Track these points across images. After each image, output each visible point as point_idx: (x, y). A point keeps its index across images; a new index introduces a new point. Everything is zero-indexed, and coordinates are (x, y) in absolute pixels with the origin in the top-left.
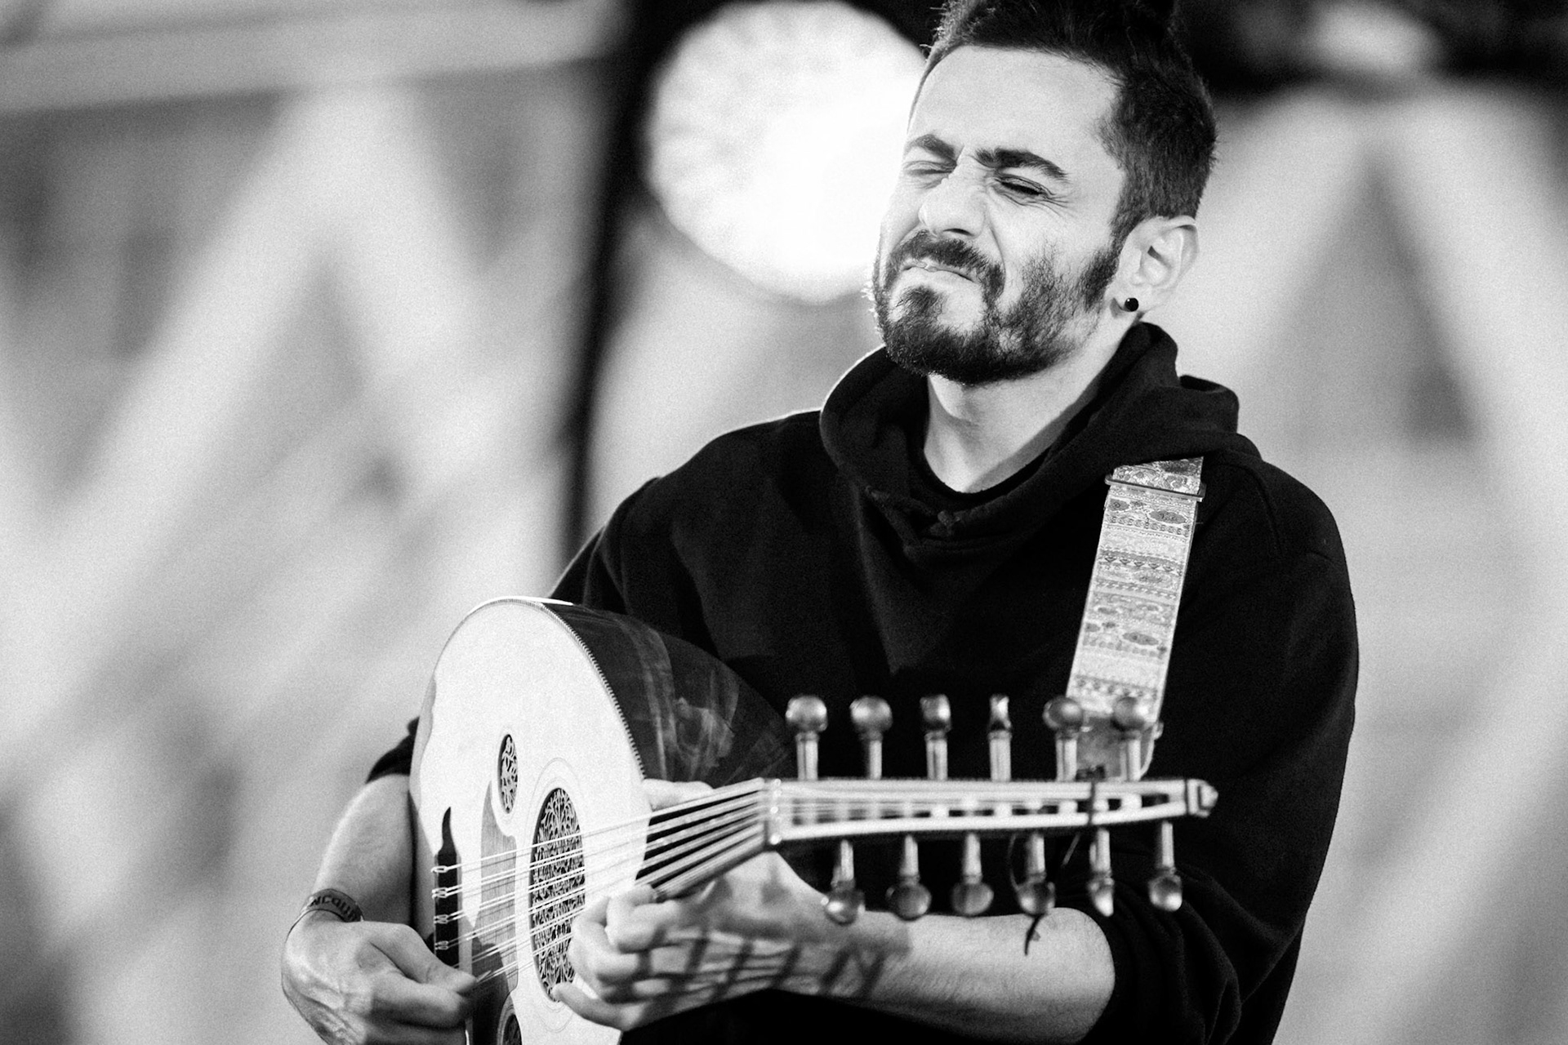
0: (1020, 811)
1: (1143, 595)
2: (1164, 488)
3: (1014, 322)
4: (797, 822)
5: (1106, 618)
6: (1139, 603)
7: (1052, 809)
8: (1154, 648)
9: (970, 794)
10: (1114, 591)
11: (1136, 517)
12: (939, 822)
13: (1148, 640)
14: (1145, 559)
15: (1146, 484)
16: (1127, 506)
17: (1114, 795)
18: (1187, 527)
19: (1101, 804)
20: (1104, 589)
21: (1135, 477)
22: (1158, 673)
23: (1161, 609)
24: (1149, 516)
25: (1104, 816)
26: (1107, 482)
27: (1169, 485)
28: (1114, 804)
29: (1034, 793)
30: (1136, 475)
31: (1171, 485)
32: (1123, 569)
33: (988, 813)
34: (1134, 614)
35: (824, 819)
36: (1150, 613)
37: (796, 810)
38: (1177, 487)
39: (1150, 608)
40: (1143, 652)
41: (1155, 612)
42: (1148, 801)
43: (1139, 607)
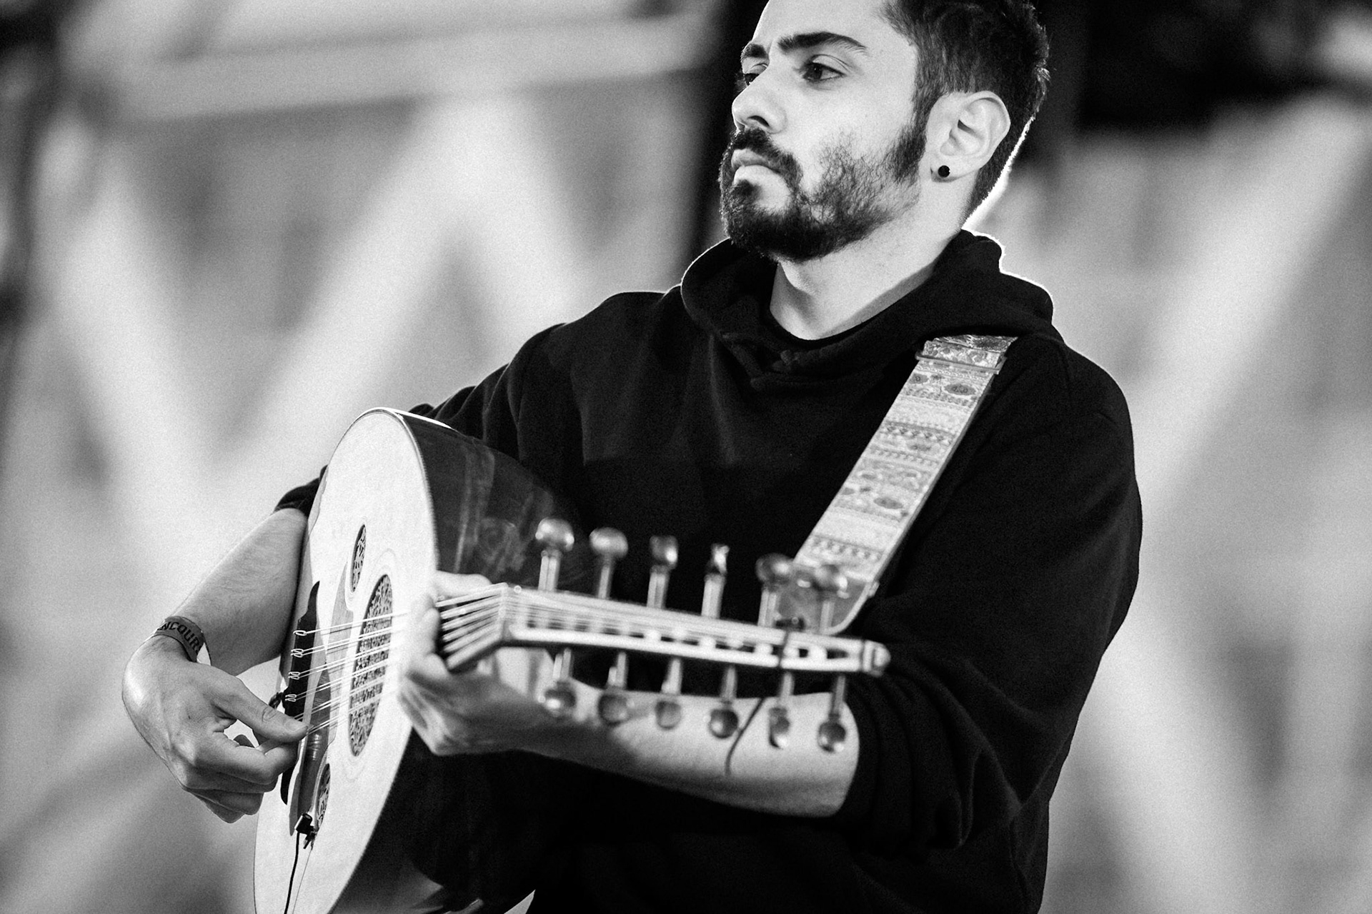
0: (722, 646)
1: (907, 463)
2: (967, 362)
3: (823, 200)
4: (531, 625)
5: (865, 483)
6: (901, 469)
7: (749, 648)
8: (897, 512)
9: (681, 624)
10: (883, 458)
11: (931, 390)
12: (651, 644)
13: (894, 505)
14: (923, 428)
15: (951, 359)
16: (926, 380)
17: (804, 645)
18: (974, 399)
19: (791, 651)
20: (875, 457)
21: (942, 353)
22: (891, 536)
23: (919, 475)
24: (943, 389)
25: (792, 662)
26: (918, 358)
27: (971, 360)
28: (803, 653)
29: (737, 632)
30: (943, 351)
31: (973, 359)
32: (900, 438)
33: (694, 643)
34: (892, 480)
35: (555, 626)
36: (907, 480)
37: (532, 615)
38: (978, 361)
39: (909, 475)
40: (886, 516)
41: (912, 479)
42: (832, 654)
43: (900, 474)
